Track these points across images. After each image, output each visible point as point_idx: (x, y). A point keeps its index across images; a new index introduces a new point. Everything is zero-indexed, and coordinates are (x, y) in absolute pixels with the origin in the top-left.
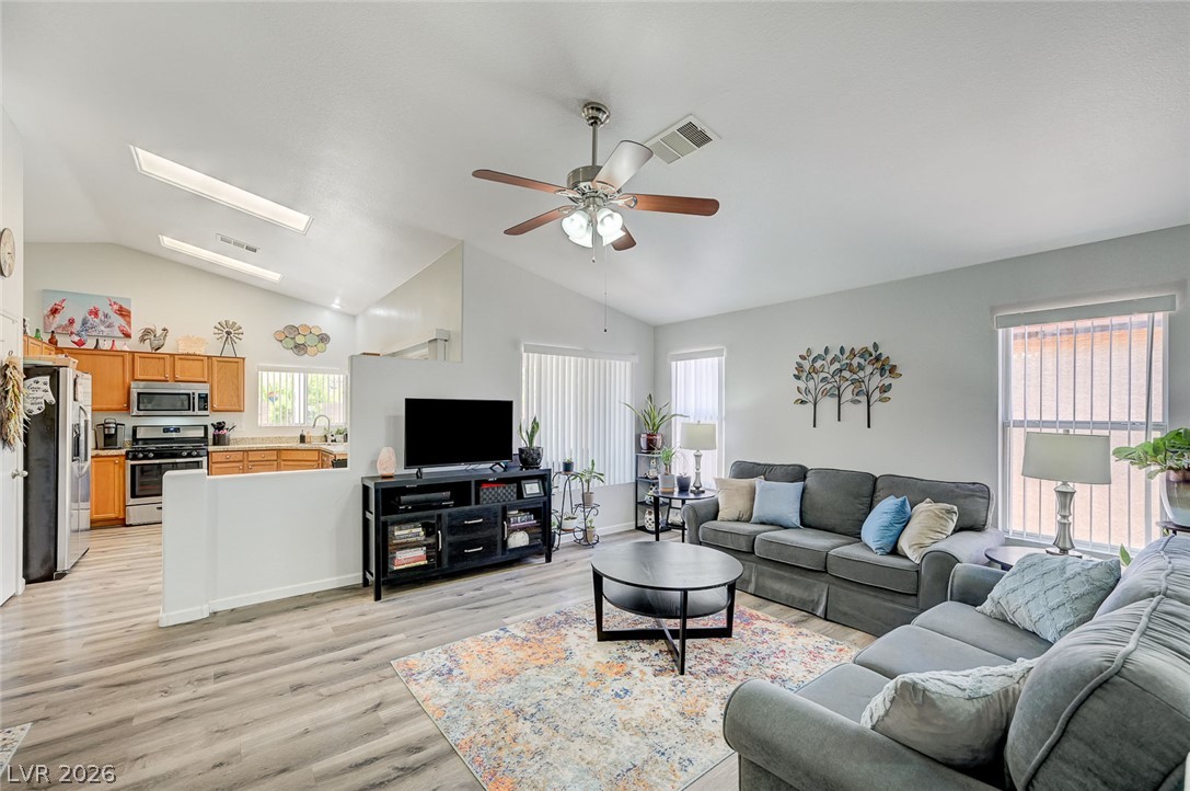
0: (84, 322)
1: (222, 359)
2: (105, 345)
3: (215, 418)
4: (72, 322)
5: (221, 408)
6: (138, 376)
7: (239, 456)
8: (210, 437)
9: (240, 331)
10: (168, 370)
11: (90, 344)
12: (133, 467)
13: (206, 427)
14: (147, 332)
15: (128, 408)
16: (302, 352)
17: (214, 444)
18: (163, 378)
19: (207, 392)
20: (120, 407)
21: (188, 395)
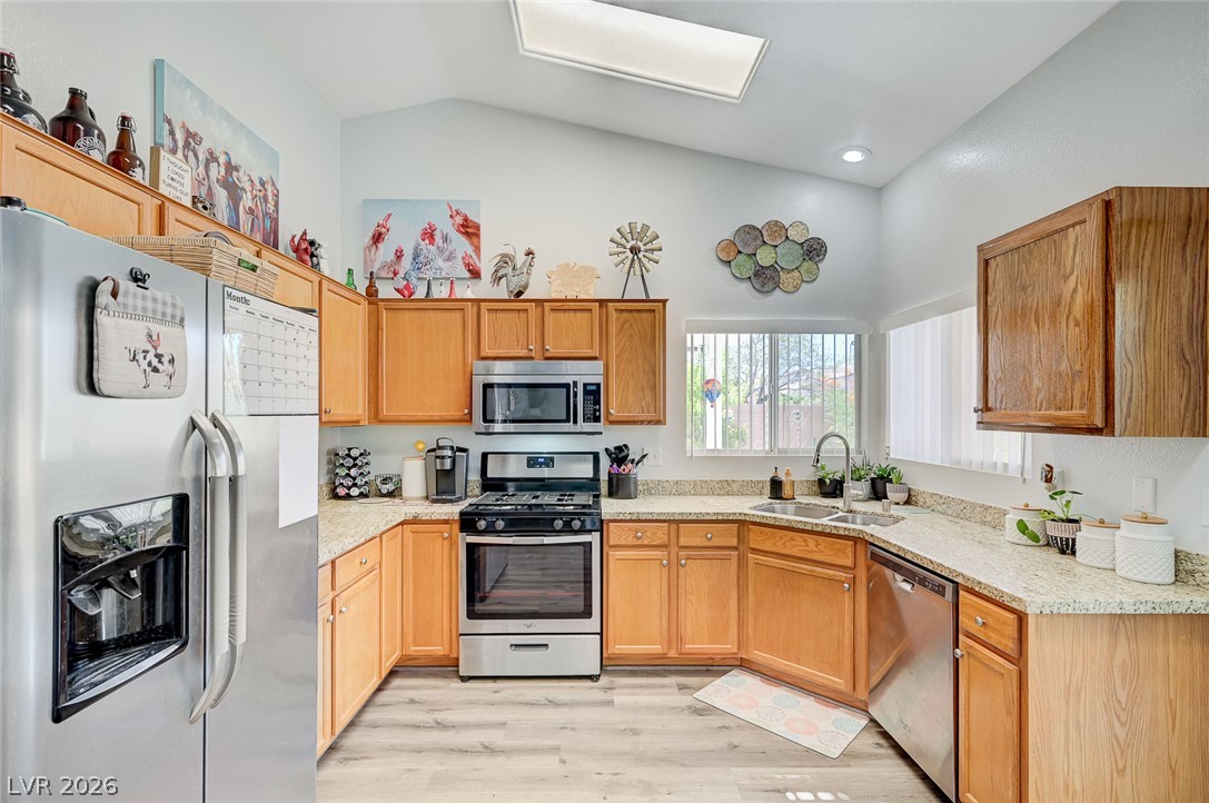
0: (416, 256)
1: (627, 306)
2: (440, 291)
3: (611, 438)
4: (399, 255)
5: (625, 415)
6: (486, 351)
7: (659, 534)
8: (604, 477)
9: (656, 244)
10: (534, 333)
11: (420, 293)
12: (471, 548)
13: (596, 456)
14: (505, 260)
15: (469, 419)
16: (770, 285)
17: (611, 494)
18: (523, 353)
19: (600, 379)
20: (456, 414)
21: (566, 386)
